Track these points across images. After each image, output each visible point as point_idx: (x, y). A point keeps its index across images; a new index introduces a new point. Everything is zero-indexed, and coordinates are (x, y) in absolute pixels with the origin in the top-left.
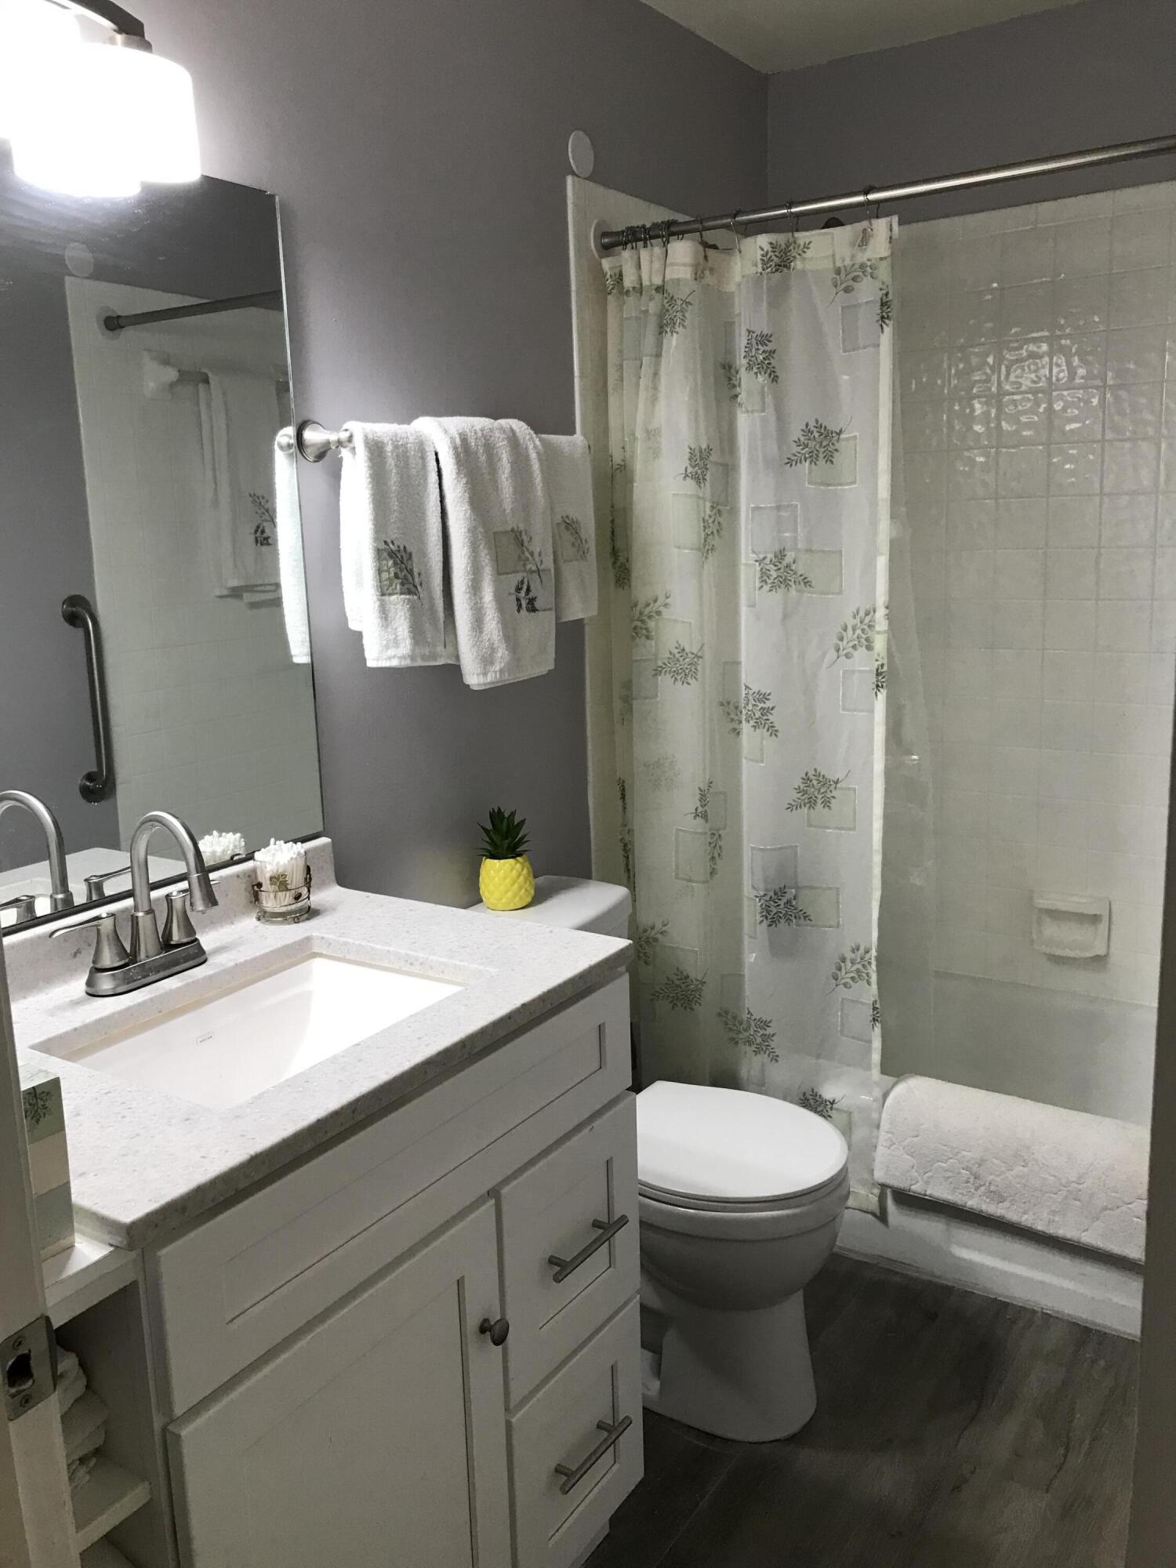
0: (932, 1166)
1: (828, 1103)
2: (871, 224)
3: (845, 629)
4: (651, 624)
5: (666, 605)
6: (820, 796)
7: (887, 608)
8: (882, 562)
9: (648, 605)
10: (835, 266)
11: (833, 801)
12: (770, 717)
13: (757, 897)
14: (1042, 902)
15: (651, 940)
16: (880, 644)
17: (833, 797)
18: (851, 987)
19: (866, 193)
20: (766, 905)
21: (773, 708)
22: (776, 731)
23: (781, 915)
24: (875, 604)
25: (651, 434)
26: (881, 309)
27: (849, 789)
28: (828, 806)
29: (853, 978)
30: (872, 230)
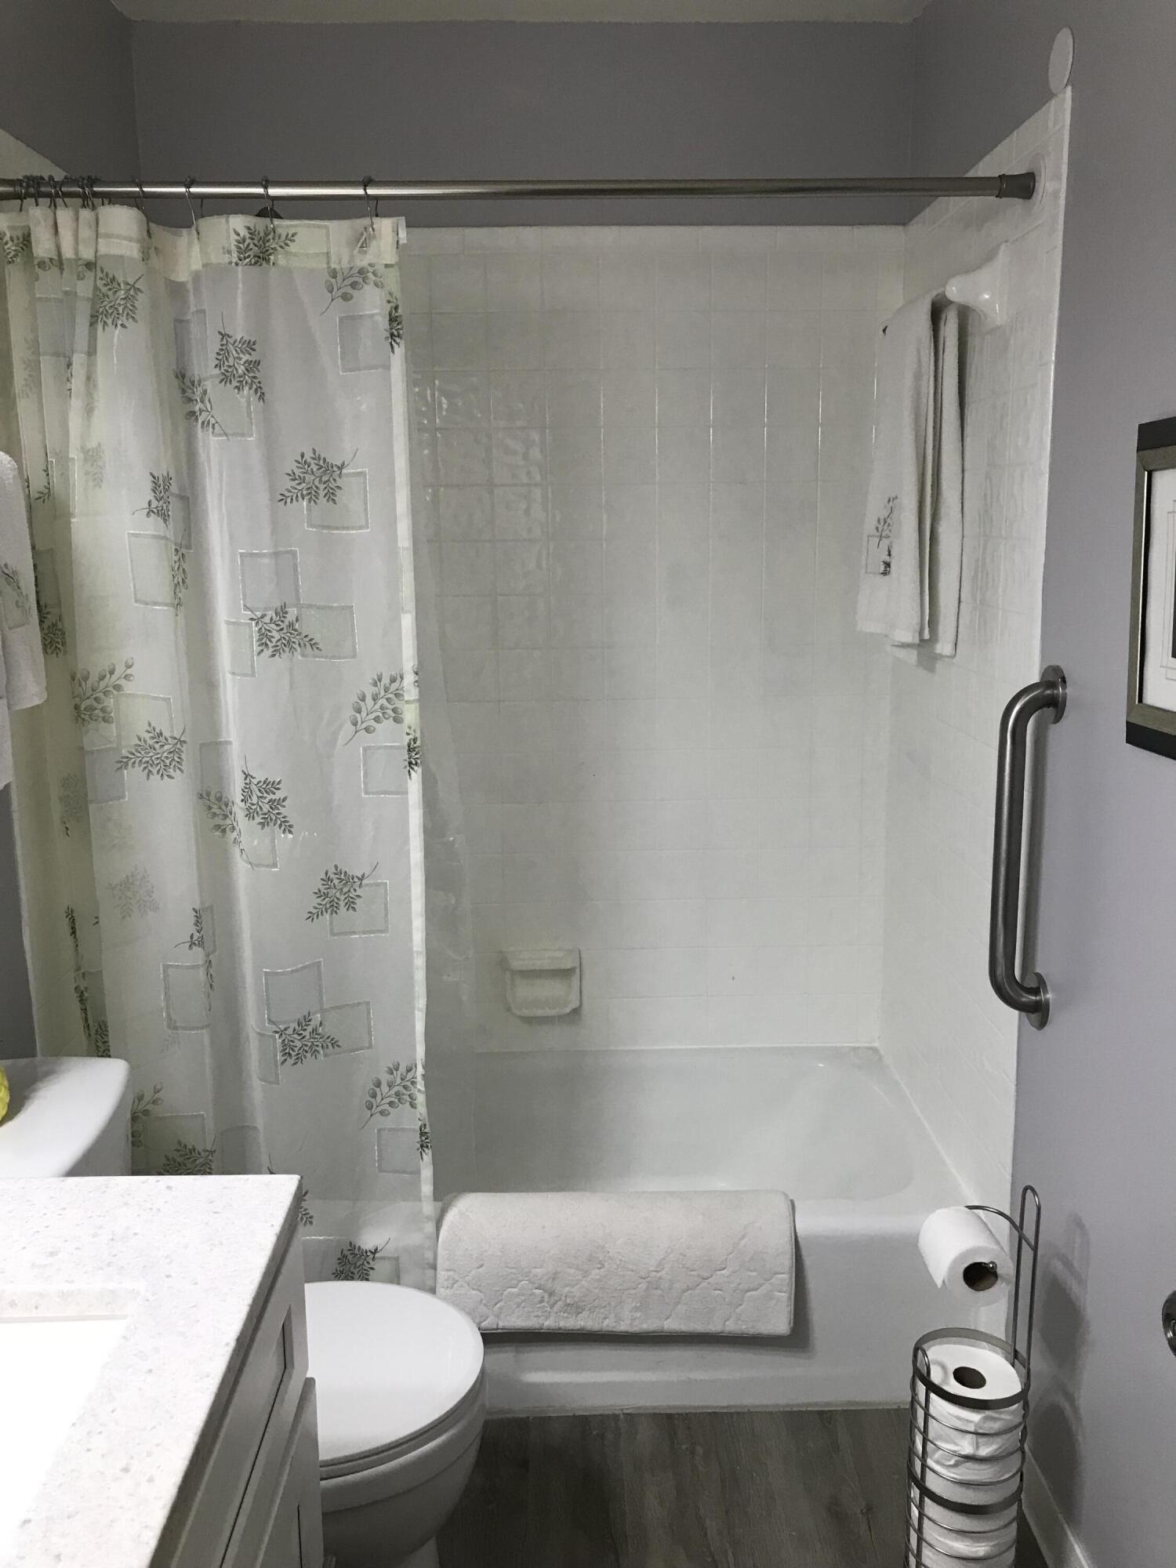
0: (502, 1294)
1: (369, 1254)
2: (372, 224)
3: (363, 699)
4: (110, 702)
5: (127, 677)
6: (343, 898)
7: (416, 673)
8: (408, 622)
9: (102, 678)
10: (329, 267)
11: (358, 901)
12: (282, 810)
13: (276, 1032)
14: (516, 964)
15: (141, 1115)
16: (411, 715)
17: (359, 896)
18: (389, 1114)
19: (366, 184)
20: (288, 1040)
21: (284, 799)
22: (291, 826)
23: (307, 1048)
24: (402, 669)
25: (92, 456)
26: (390, 324)
27: (378, 885)
28: (353, 908)
29: (391, 1104)
30: (373, 229)
